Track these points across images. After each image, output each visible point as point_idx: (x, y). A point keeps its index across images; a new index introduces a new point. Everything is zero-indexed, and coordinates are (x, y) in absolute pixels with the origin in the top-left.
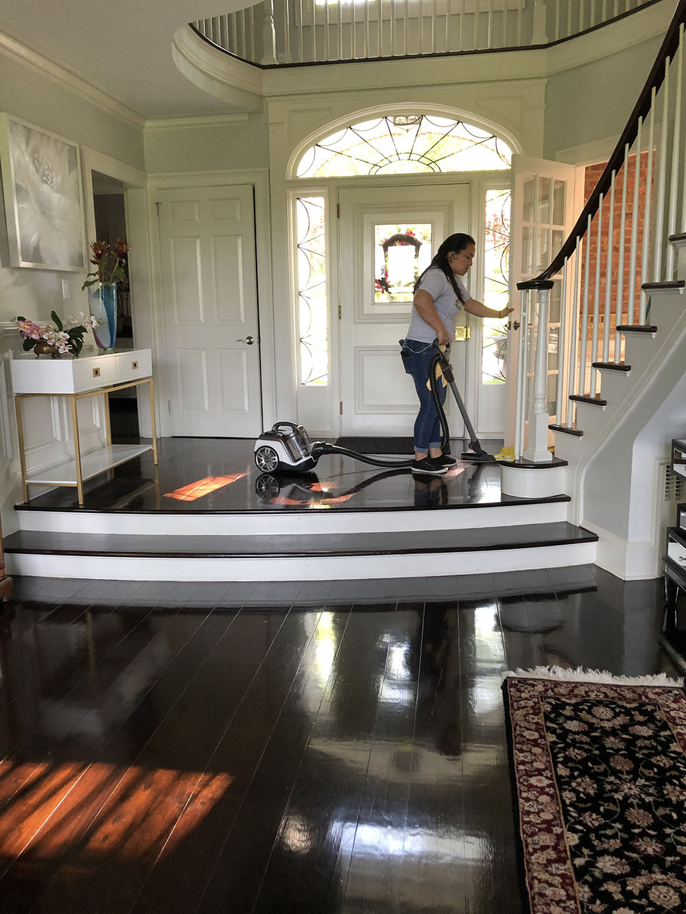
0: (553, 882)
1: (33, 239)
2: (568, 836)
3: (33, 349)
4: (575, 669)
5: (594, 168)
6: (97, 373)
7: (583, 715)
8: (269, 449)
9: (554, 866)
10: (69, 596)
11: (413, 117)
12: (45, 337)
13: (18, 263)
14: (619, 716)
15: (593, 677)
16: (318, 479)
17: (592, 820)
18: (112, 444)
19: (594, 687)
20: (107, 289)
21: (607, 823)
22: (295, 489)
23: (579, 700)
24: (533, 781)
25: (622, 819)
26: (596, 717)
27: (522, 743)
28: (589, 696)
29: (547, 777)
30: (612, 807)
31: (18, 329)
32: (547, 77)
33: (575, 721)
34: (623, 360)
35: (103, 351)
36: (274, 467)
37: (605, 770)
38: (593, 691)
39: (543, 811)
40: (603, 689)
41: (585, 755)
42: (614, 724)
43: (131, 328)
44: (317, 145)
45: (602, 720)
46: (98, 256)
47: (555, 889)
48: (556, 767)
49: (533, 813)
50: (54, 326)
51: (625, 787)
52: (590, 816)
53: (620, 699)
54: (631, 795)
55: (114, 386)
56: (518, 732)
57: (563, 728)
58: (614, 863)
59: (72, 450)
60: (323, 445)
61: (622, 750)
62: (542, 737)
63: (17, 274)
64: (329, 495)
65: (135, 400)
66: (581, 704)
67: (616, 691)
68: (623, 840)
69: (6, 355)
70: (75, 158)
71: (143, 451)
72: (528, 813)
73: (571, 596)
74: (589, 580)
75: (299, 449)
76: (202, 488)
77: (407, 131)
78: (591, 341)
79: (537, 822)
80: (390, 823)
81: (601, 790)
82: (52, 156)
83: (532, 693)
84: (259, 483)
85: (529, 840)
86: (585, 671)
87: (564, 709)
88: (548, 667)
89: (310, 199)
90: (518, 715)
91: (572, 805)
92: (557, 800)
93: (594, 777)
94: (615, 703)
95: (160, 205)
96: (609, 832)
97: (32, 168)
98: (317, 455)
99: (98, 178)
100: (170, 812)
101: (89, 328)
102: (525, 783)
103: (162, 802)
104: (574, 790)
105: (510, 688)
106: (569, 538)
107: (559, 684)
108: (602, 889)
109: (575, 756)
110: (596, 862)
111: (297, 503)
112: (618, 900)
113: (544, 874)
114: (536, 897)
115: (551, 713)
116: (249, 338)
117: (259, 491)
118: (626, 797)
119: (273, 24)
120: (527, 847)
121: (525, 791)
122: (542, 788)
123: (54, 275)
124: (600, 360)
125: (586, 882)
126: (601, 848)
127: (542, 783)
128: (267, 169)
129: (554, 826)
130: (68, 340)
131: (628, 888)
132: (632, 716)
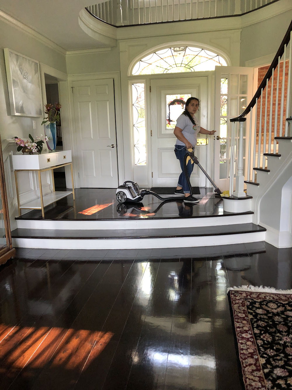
0: (255, 380)
1: (20, 103)
2: (260, 359)
3: (21, 151)
4: (259, 286)
5: (262, 69)
6: (49, 161)
7: (264, 306)
8: (122, 193)
9: (255, 372)
10: (40, 256)
11: (182, 48)
12: (27, 145)
13: (14, 114)
14: (280, 307)
15: (267, 290)
16: (143, 205)
17: (271, 352)
18: (55, 191)
19: (268, 295)
20: (52, 125)
21: (277, 354)
22: (133, 209)
23: (262, 300)
24: (244, 335)
25: (284, 352)
26: (270, 308)
27: (238, 319)
28: (266, 298)
29: (250, 334)
30: (279, 347)
31: (15, 142)
32: (241, 28)
33: (260, 309)
34: (278, 152)
35: (51, 151)
36: (124, 200)
37: (275, 331)
38: (268, 296)
39: (249, 348)
40: (272, 295)
41: (266, 324)
42: (278, 311)
43: (62, 142)
44: (141, 61)
45: (272, 309)
46: (48, 110)
47: (256, 382)
48: (253, 329)
49: (245, 349)
50: (30, 140)
51: (285, 338)
52: (270, 351)
53: (280, 300)
54: (287, 342)
55: (56, 166)
56: (236, 314)
57: (255, 312)
58: (281, 371)
59: (39, 194)
60: (145, 191)
61: (282, 322)
62: (246, 316)
63: (14, 118)
64: (148, 212)
65: (64, 173)
66: (263, 302)
67: (278, 296)
68: (285, 361)
69: (10, 153)
70: (38, 68)
71: (69, 194)
72: (242, 349)
73: (254, 255)
74: (263, 248)
75: (135, 193)
76: (94, 209)
77: (180, 54)
78: (263, 145)
79: (246, 353)
80: (182, 353)
81: (274, 340)
82: (28, 67)
83: (241, 297)
84: (118, 207)
85: (244, 361)
86: (263, 287)
87: (255, 304)
88: (247, 286)
89: (138, 84)
90: (235, 307)
91: (261, 346)
92: (255, 343)
93: (270, 334)
94: (277, 302)
95: (73, 88)
96: (278, 358)
97: (19, 72)
98: (143, 195)
99: (47, 77)
100: (87, 348)
101: (45, 141)
102: (240, 336)
103: (84, 344)
104: (262, 339)
105: (231, 294)
106: (253, 230)
107: (252, 293)
108: (277, 382)
109: (261, 324)
110: (273, 371)
111: (135, 215)
112: (284, 387)
113: (251, 376)
114: (248, 386)
115: (250, 305)
116: (112, 145)
117: (118, 211)
118: (285, 343)
119: (121, 8)
120: (243, 364)
121: (240, 340)
122: (248, 339)
123: (29, 119)
124: (267, 153)
125: (269, 380)
126: (275, 365)
127: (248, 336)
128: (119, 72)
129: (254, 355)
130: (36, 146)
131: (288, 382)
132: (285, 307)
